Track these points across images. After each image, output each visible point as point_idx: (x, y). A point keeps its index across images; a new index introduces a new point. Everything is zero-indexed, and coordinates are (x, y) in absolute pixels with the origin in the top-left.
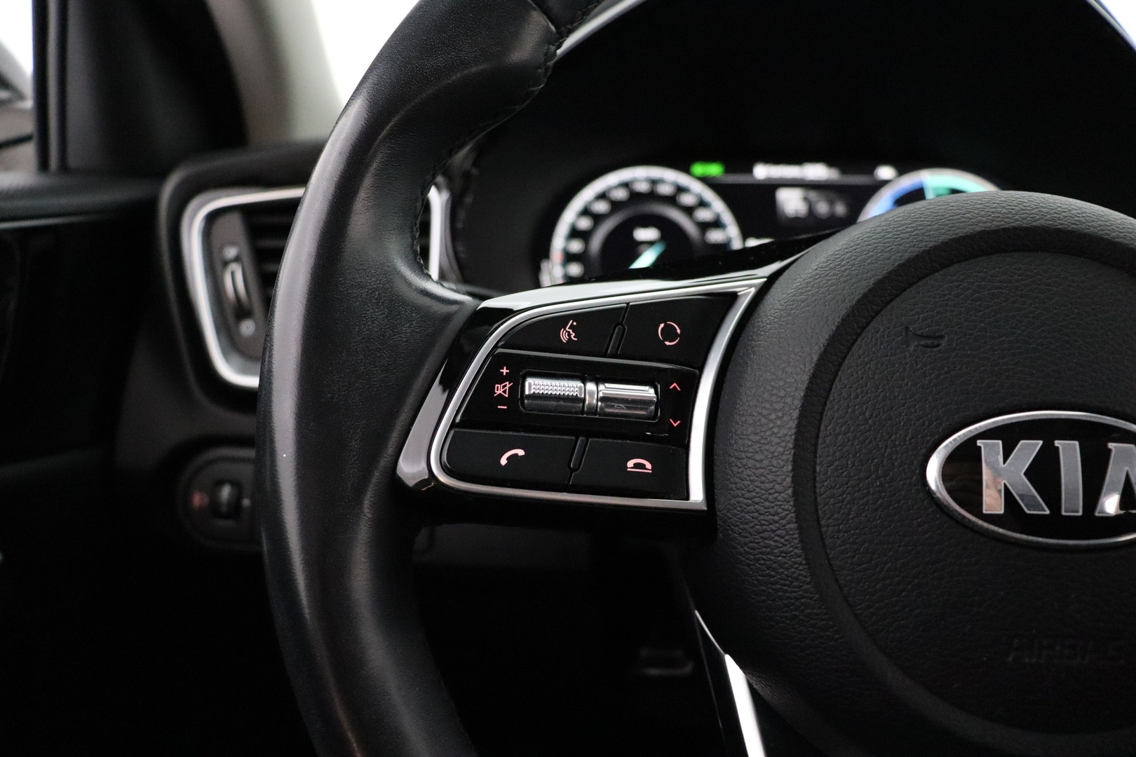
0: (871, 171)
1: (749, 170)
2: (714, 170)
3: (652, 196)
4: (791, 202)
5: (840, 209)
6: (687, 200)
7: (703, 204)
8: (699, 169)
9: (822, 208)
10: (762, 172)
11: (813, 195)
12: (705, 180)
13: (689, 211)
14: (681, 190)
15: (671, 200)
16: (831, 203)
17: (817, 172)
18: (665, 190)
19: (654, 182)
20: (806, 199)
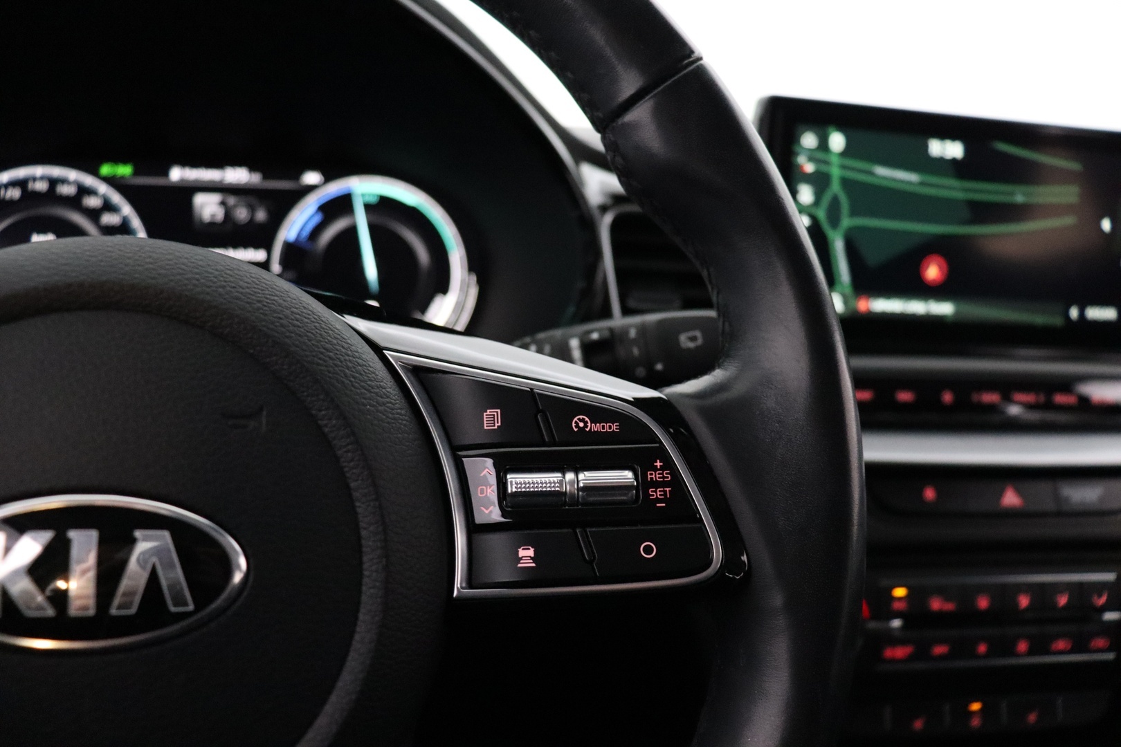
0: (297, 176)
1: (165, 173)
2: (125, 170)
3: (51, 196)
4: (208, 207)
5: (261, 215)
6: (93, 202)
7: (108, 207)
8: (106, 170)
9: (242, 214)
10: (177, 174)
11: (232, 200)
12: (111, 181)
13: (94, 215)
14: (84, 191)
15: (75, 202)
16: (252, 209)
17: (237, 175)
18: (67, 190)
19: (53, 182)
20: (223, 203)
